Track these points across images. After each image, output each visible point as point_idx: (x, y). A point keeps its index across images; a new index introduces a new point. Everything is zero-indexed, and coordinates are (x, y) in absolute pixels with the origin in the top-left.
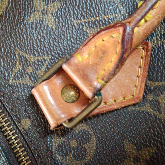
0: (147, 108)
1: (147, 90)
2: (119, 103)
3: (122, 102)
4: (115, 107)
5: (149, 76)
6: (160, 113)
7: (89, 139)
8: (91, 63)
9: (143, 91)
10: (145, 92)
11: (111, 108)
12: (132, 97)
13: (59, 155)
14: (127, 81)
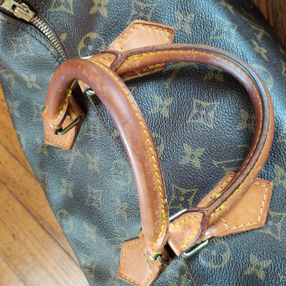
0: (268, 231)
1: (268, 217)
2: (247, 227)
3: (250, 226)
4: (244, 229)
5: (270, 207)
6: (277, 235)
7: (225, 251)
8: (180, 232)
9: (266, 218)
10: (267, 219)
11: (241, 230)
12: (257, 223)
13: (204, 260)
14: (254, 211)
